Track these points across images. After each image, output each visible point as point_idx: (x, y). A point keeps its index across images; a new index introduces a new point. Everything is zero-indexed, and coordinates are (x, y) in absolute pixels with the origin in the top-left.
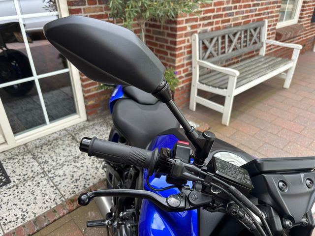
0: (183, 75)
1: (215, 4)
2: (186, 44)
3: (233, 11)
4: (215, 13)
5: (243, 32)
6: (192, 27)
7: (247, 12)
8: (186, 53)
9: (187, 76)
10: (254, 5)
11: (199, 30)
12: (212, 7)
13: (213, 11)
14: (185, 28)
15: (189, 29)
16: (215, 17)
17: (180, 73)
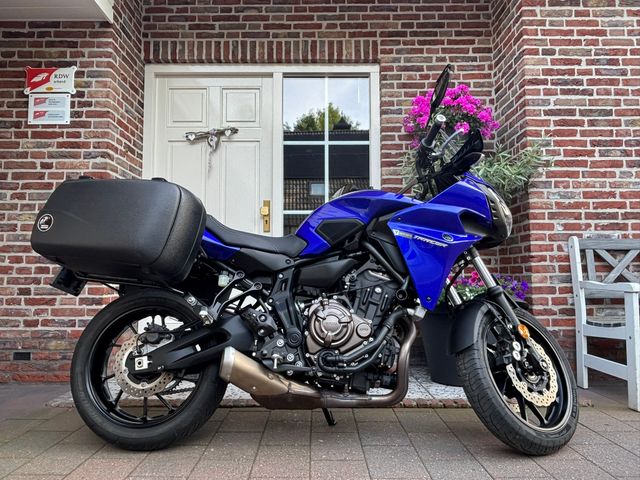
0: (556, 308)
1: (622, 195)
2: (555, 253)
4: (629, 210)
6: (566, 227)
8: (557, 269)
9: (562, 312)
11: (585, 234)
12: (618, 199)
13: (622, 206)
14: (551, 227)
15: (559, 229)
16: (626, 216)
17: (545, 302)
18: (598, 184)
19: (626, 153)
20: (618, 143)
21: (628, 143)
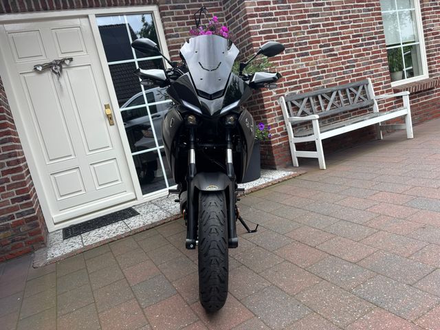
0: (279, 133)
1: (297, 72)
2: (275, 106)
3: (321, 75)
4: (300, 79)
5: (340, 92)
6: (277, 92)
7: (339, 74)
8: (277, 114)
9: (282, 134)
10: (347, 67)
11: (286, 94)
12: (296, 74)
13: (298, 77)
14: (271, 93)
15: (274, 94)
16: (300, 82)
17: (274, 131)
18: (287, 68)
19: (296, 50)
20: (292, 45)
21: (296, 45)
